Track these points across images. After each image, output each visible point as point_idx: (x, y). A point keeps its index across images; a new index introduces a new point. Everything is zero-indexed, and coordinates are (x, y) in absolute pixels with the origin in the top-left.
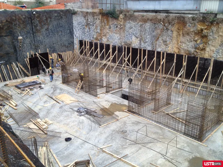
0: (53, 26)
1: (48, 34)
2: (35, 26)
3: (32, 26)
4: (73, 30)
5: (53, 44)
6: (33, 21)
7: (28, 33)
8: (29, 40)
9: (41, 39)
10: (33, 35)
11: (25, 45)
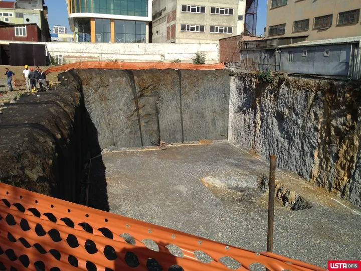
0: (205, 89)
1: (198, 98)
2: (183, 87)
3: (180, 88)
4: (229, 95)
5: (203, 109)
6: (182, 82)
7: (175, 94)
8: (175, 102)
9: (188, 102)
10: (180, 97)
11: (170, 108)
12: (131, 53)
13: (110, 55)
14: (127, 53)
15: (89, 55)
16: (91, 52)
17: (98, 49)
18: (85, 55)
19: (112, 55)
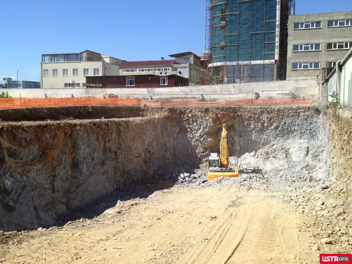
0: (285, 124)
1: (278, 133)
2: (261, 122)
7: (253, 128)
12: (227, 93)
13: (208, 96)
14: (224, 93)
15: (192, 96)
16: (194, 93)
17: (199, 91)
18: (189, 96)
19: (211, 96)
